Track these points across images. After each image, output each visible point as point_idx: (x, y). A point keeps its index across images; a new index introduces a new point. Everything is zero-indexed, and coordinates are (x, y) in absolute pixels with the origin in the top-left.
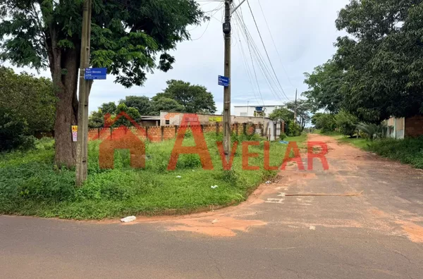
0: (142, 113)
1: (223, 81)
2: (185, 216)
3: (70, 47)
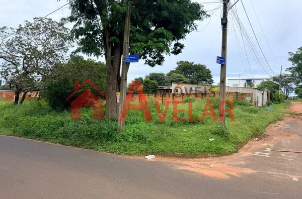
0: (160, 84)
1: (220, 61)
2: (189, 159)
3: (117, 42)
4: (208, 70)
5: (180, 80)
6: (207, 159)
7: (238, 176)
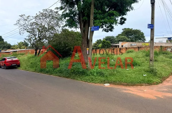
0: (111, 43)
1: (150, 27)
2: (131, 87)
3: (86, 19)
4: (142, 32)
5: (124, 40)
6: (142, 87)
7: (162, 97)
